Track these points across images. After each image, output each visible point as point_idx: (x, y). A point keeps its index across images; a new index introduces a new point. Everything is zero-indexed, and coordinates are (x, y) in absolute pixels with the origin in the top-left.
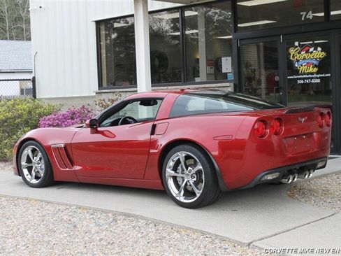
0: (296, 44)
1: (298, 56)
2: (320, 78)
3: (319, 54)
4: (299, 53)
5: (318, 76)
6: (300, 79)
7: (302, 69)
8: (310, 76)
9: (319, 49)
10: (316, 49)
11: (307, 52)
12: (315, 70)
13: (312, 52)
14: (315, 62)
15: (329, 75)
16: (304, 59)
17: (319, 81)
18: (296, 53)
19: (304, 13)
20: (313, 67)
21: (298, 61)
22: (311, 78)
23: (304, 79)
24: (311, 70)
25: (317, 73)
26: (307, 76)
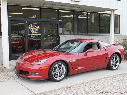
0: (31, 24)
1: (32, 28)
2: (38, 35)
3: (38, 28)
4: (32, 27)
5: (38, 34)
6: (32, 35)
7: (33, 32)
8: (35, 34)
9: (38, 27)
10: (37, 27)
11: (35, 27)
12: (37, 33)
13: (36, 27)
14: (37, 30)
15: (41, 34)
16: (34, 29)
17: (38, 36)
18: (31, 27)
19: (34, 15)
20: (36, 32)
21: (32, 30)
22: (36, 35)
23: (33, 35)
24: (36, 33)
25: (37, 34)
26: (34, 34)
